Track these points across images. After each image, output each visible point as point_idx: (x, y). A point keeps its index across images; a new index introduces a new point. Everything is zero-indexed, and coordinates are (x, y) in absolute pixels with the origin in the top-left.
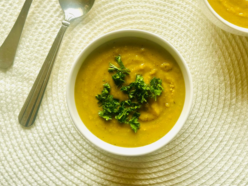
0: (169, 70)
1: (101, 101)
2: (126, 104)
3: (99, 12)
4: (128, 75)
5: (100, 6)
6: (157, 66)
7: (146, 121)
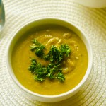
0: (70, 37)
1: (33, 70)
2: (50, 66)
3: (9, 27)
4: (44, 48)
5: (9, 23)
6: (61, 38)
7: (68, 73)
